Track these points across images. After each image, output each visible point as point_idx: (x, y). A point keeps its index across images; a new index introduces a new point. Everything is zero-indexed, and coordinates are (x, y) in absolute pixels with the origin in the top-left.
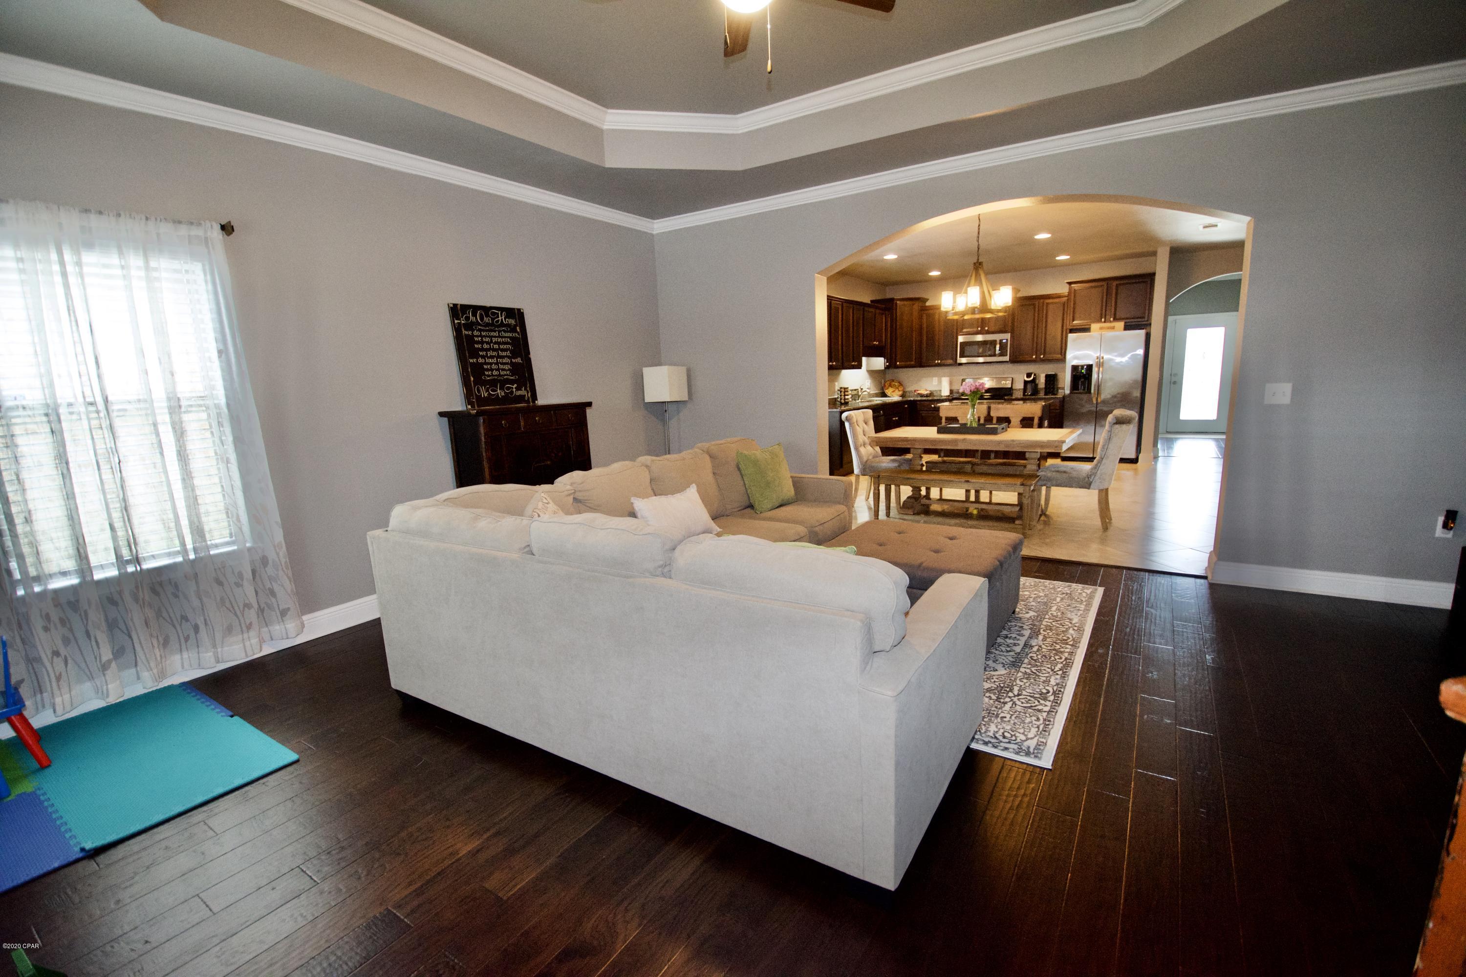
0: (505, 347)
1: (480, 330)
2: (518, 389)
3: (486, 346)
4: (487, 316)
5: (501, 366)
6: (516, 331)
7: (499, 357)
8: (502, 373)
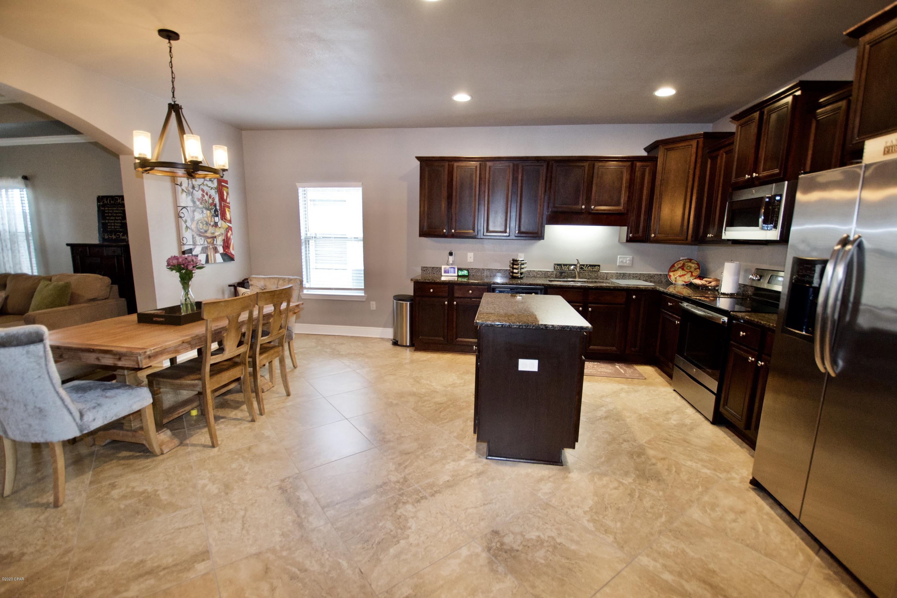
0: (119, 215)
1: (108, 207)
2: (123, 235)
3: (110, 214)
4: (112, 200)
5: (116, 224)
7: (115, 219)
8: (116, 227)
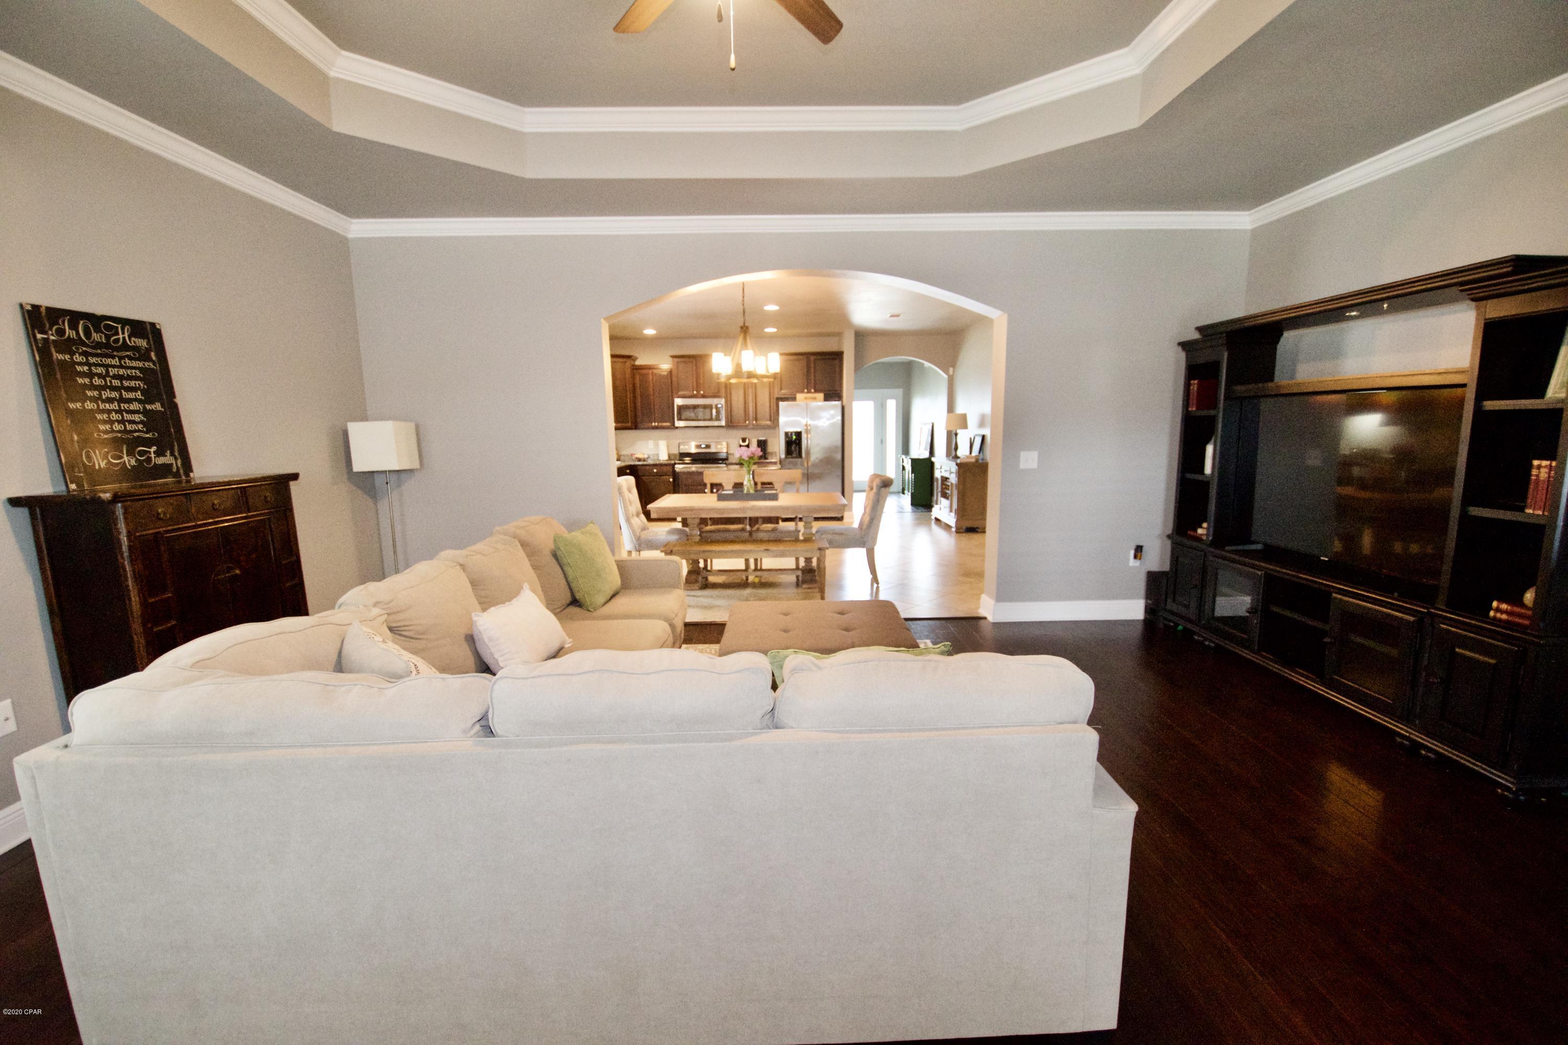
0: (133, 383)
1: (85, 354)
2: (159, 454)
3: (97, 381)
4: (98, 330)
5: (127, 417)
6: (150, 360)
7: (122, 400)
8: (129, 427)
